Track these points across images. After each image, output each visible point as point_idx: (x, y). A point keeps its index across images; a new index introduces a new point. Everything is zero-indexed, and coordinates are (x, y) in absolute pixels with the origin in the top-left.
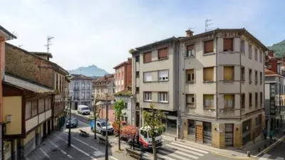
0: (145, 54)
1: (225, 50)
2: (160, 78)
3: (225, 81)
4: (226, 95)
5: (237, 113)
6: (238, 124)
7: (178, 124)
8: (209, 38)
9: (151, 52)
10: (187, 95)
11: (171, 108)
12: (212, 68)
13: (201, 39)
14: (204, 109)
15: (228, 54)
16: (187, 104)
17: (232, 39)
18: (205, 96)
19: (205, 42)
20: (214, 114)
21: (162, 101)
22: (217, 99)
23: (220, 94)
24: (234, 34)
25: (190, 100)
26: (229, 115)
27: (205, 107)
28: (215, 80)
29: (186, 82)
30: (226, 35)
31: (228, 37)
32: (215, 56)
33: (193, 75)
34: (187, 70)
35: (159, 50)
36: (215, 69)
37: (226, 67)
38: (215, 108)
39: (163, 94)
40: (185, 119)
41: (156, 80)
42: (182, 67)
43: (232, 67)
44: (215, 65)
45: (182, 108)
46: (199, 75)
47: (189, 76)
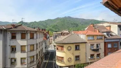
1: (31, 38)
3: (31, 51)
4: (31, 57)
5: (35, 63)
8: (24, 32)
10: (11, 59)
12: (25, 46)
13: (20, 32)
15: (32, 40)
17: (33, 34)
18: (21, 59)
20: (26, 66)
22: (27, 59)
23: (29, 57)
24: (34, 32)
28: (26, 51)
29: (11, 52)
30: (31, 32)
32: (26, 41)
33: (15, 48)
34: (11, 46)
36: (26, 47)
37: (31, 45)
38: (26, 63)
43: (33, 45)
44: (26, 45)
46: (18, 49)
47: (13, 49)
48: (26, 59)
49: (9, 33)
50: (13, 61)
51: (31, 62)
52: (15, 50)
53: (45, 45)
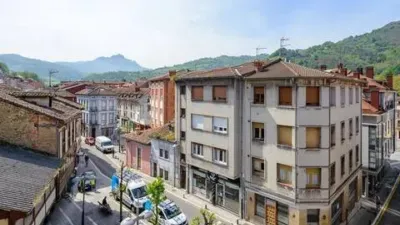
0: (193, 87)
1: (308, 104)
2: (215, 128)
3: (308, 148)
4: (308, 169)
5: (324, 195)
6: (325, 209)
7: (240, 195)
8: (286, 84)
9: (202, 87)
10: (254, 159)
11: (231, 174)
12: (291, 127)
13: (274, 82)
14: (278, 184)
15: (312, 110)
16: (254, 171)
18: (279, 166)
19: (280, 88)
20: (292, 195)
21: (221, 163)
22: (297, 174)
23: (301, 167)
24: (321, 82)
26: (314, 196)
27: (280, 182)
28: (294, 147)
29: (253, 140)
30: (310, 83)
31: (312, 85)
32: (294, 112)
33: (263, 130)
34: (254, 123)
35: (214, 87)
36: (294, 131)
37: (309, 128)
38: (293, 186)
39: (220, 153)
40: (251, 192)
41: (211, 130)
42: (246, 117)
43: (319, 129)
44: (293, 124)
45: (247, 175)
46: (271, 134)
47: (257, 131)
48: (294, 171)
49: (249, 86)
50: (258, 165)
51: (308, 188)
52: (263, 136)
53: (370, 134)
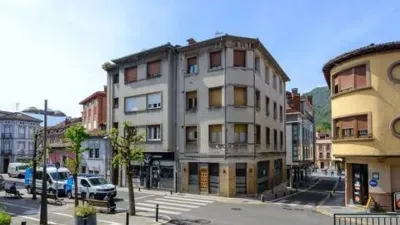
0: (127, 70)
2: (150, 106)
3: (236, 106)
4: (237, 125)
5: (251, 149)
6: (252, 163)
7: (175, 171)
9: (136, 67)
10: (188, 128)
11: (165, 148)
12: (221, 88)
13: (206, 49)
14: (210, 146)
16: (188, 141)
17: (244, 52)
18: (211, 127)
19: (211, 54)
20: (222, 152)
21: (153, 140)
22: (226, 130)
23: (229, 123)
24: (247, 46)
25: (191, 135)
26: (240, 151)
27: (212, 143)
28: (223, 104)
29: (187, 110)
31: (239, 48)
32: (223, 72)
33: (196, 99)
34: (188, 93)
35: (148, 64)
36: (223, 90)
37: (236, 88)
38: (224, 143)
39: (154, 128)
40: (185, 162)
41: (144, 107)
42: (181, 88)
43: (244, 89)
44: (222, 83)
45: (181, 147)
48: (223, 128)
49: (183, 58)
51: (236, 144)
